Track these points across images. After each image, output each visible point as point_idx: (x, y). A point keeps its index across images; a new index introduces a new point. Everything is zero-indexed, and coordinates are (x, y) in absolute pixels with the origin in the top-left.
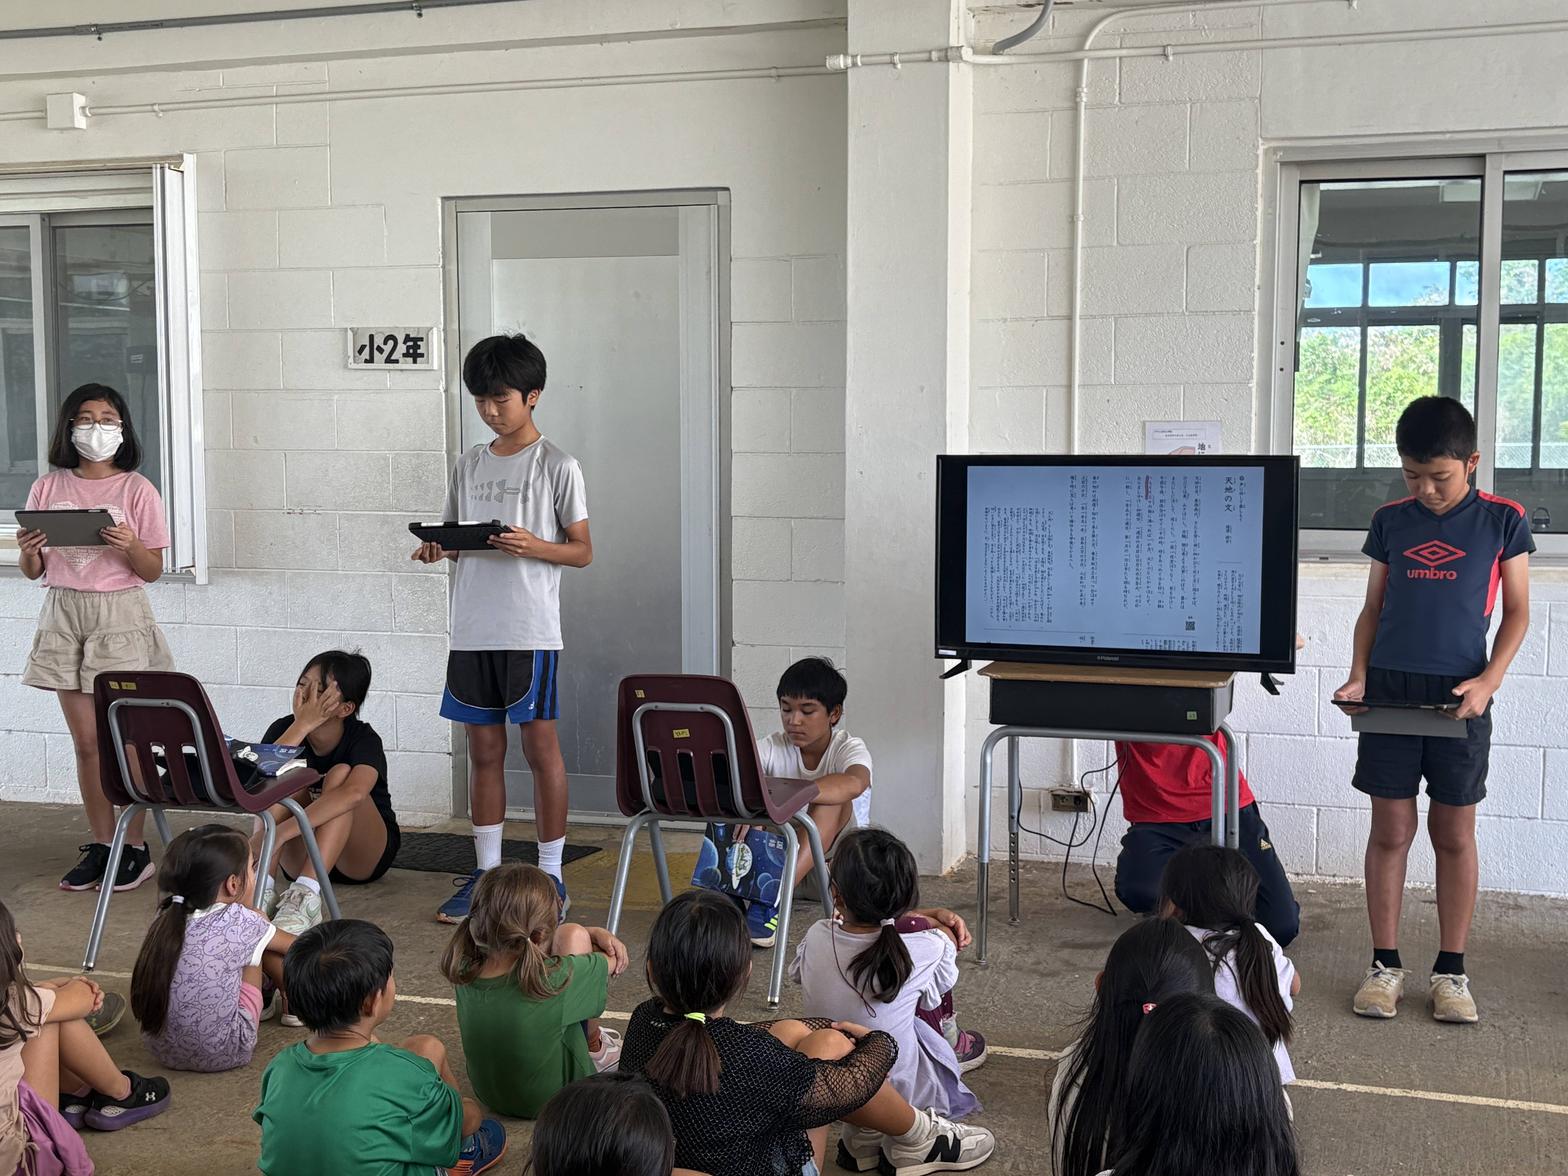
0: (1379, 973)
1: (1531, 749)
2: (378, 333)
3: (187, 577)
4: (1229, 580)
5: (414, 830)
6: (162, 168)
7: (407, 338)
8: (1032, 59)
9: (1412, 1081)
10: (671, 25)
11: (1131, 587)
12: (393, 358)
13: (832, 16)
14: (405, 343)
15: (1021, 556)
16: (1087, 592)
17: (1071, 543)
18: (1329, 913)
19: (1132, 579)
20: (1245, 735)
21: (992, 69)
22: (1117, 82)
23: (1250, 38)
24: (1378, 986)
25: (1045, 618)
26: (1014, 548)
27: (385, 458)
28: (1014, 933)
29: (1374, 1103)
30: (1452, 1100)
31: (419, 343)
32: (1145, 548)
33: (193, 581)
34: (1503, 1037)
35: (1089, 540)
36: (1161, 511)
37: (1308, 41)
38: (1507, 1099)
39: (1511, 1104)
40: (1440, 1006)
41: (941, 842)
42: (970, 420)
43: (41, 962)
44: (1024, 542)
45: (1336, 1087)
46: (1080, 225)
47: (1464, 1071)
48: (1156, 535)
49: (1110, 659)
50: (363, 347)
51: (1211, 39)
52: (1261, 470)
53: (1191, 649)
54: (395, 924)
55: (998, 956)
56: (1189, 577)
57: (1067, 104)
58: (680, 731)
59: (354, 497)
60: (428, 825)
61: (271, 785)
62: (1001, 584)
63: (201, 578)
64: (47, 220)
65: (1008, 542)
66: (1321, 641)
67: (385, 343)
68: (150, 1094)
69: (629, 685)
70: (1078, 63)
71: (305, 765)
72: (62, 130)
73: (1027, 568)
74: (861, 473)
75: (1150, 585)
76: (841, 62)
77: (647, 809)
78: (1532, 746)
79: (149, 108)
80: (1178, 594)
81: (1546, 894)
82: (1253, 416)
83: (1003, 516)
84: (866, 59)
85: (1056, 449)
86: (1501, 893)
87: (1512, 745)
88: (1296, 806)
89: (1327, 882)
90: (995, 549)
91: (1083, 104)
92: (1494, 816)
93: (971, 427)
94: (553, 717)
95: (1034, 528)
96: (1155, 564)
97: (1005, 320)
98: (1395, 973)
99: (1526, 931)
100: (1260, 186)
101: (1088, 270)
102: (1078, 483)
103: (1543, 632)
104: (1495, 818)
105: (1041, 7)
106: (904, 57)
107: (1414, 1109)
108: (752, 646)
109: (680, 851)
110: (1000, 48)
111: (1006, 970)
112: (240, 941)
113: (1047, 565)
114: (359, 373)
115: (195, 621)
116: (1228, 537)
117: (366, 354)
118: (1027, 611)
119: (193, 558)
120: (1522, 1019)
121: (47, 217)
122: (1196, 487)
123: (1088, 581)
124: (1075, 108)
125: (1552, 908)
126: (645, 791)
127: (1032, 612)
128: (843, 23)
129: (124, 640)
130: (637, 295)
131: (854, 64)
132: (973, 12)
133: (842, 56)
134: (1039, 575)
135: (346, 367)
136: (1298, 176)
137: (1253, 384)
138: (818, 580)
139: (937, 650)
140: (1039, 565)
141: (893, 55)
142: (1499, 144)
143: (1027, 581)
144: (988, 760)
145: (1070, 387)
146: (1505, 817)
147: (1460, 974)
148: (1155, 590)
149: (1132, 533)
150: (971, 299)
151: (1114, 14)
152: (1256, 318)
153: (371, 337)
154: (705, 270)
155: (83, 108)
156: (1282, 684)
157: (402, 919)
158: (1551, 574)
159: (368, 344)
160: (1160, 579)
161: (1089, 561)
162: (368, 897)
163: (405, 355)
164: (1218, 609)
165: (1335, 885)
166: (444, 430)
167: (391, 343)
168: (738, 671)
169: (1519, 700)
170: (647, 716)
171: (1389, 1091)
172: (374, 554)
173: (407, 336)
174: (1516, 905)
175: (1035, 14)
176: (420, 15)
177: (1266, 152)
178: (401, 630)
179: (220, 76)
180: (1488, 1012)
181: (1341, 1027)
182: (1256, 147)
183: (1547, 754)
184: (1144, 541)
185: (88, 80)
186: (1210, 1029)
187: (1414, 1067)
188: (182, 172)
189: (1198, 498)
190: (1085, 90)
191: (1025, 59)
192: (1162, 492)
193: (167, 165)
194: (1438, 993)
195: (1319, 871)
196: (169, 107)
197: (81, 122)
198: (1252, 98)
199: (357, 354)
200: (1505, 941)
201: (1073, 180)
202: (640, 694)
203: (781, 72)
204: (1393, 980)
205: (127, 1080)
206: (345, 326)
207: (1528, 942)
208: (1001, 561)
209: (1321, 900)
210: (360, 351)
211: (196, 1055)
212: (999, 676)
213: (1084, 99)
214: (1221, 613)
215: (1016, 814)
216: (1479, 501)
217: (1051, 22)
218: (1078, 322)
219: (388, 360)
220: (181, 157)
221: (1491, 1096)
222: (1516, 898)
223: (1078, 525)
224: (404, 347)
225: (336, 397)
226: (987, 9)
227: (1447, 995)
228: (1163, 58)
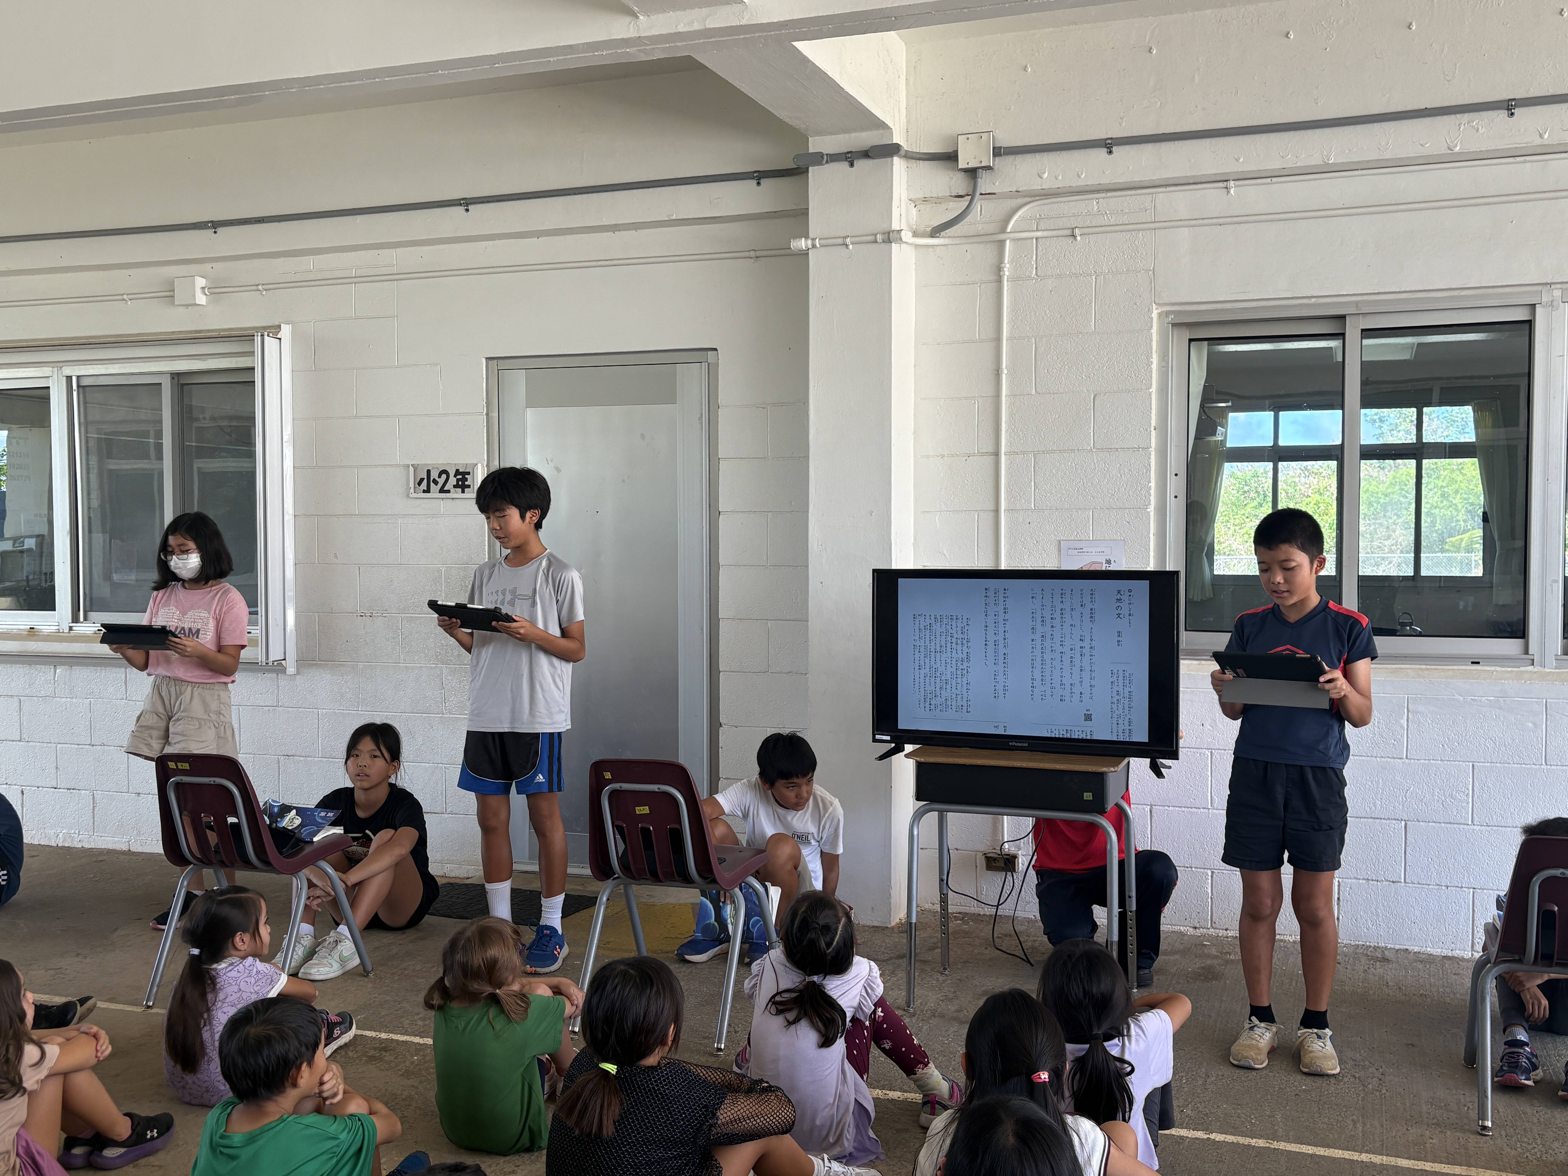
0: (1254, 1026)
1: (1394, 822)
2: (433, 468)
3: (278, 668)
4: (1121, 678)
5: (457, 881)
6: (262, 336)
7: (457, 472)
8: (964, 240)
9: (1276, 1131)
10: (668, 216)
11: (1038, 683)
12: (445, 489)
13: (798, 207)
14: (455, 476)
15: (944, 655)
16: (1000, 687)
17: (986, 645)
18: (1219, 965)
19: (1037, 675)
20: (1149, 807)
21: (931, 249)
22: (1034, 259)
23: (1144, 221)
24: (1253, 1039)
25: (965, 708)
26: (938, 649)
27: (439, 571)
28: (944, 981)
29: (1239, 1154)
30: (1310, 1152)
31: (466, 476)
32: (1048, 650)
33: (283, 670)
34: (1361, 1088)
35: (1001, 642)
36: (1062, 618)
37: (1192, 222)
38: (1361, 1152)
39: (1365, 1157)
40: (1306, 1059)
41: (889, 896)
42: (915, 539)
43: (111, 1000)
44: (946, 644)
45: (1206, 1136)
46: (1004, 376)
47: (1323, 1123)
48: (1057, 640)
49: (1020, 745)
50: (422, 480)
51: (1112, 222)
52: (1146, 584)
53: (1089, 738)
54: (418, 967)
55: (926, 1004)
56: (1086, 675)
57: (993, 277)
58: (641, 808)
59: (414, 602)
60: (470, 876)
61: (308, 849)
62: (928, 678)
63: (291, 670)
64: (176, 378)
65: (933, 644)
66: (1212, 727)
67: (440, 477)
68: (152, 1131)
69: (598, 767)
70: (1002, 243)
71: (342, 832)
72: (187, 306)
73: (949, 666)
74: (822, 583)
75: (1053, 681)
76: (803, 244)
77: (616, 876)
78: (1395, 819)
79: (254, 288)
80: (1077, 690)
81: (1410, 948)
82: (1151, 536)
83: (928, 621)
84: (822, 242)
85: (985, 564)
86: (1370, 946)
87: (1378, 818)
88: (1193, 869)
89: (1220, 935)
90: (922, 650)
91: (1006, 277)
92: (1363, 879)
93: (916, 545)
94: (560, 790)
95: (954, 632)
96: (1057, 664)
97: (943, 456)
98: (1269, 1027)
99: (1390, 983)
100: (1154, 344)
101: (1011, 415)
102: (991, 594)
103: (1402, 721)
104: (1364, 881)
105: (970, 197)
106: (854, 239)
107: (1275, 1161)
108: (736, 727)
109: (673, 902)
110: (936, 232)
111: (930, 1018)
112: (252, 991)
113: (966, 664)
114: (418, 502)
115: (287, 704)
116: (1119, 641)
117: (424, 485)
118: (949, 703)
119: (285, 653)
120: (1381, 1070)
121: (176, 376)
122: (1091, 598)
123: (1000, 678)
124: (999, 281)
125: (1416, 961)
126: (614, 860)
127: (954, 703)
128: (805, 213)
129: (197, 724)
130: (643, 436)
131: (814, 246)
132: (914, 202)
133: (803, 239)
134: (959, 672)
135: (408, 496)
136: (1187, 335)
137: (1151, 509)
138: (790, 672)
139: (874, 735)
140: (959, 664)
141: (846, 237)
142: (1357, 307)
143: (949, 677)
144: (916, 833)
145: (997, 511)
146: (1372, 880)
147: (1324, 1029)
148: (1058, 686)
149: (1038, 637)
150: (915, 438)
151: (1029, 202)
152: (1153, 454)
153: (429, 472)
154: (699, 415)
155: (203, 288)
156: (1170, 767)
157: (425, 963)
158: (1409, 671)
159: (426, 478)
160: (1062, 676)
161: (1001, 661)
162: (401, 942)
163: (455, 486)
164: (1112, 703)
165: (1227, 937)
166: (487, 547)
167: (444, 476)
168: (724, 749)
169: (1383, 779)
170: (613, 794)
171: (1253, 1142)
172: (429, 650)
173: (457, 470)
174: (1383, 958)
175: (963, 203)
176: (467, 210)
177: (1160, 315)
178: (450, 713)
179: (310, 262)
180: (1351, 1063)
181: (1218, 1076)
182: (1150, 311)
183: (1408, 826)
184: (1048, 643)
185: (208, 266)
186: (1011, 1140)
187: (1279, 1117)
188: (280, 339)
189: (1093, 607)
190: (1007, 265)
191: (957, 241)
192: (1062, 602)
193: (266, 333)
194: (1304, 1046)
195: (1214, 925)
196: (271, 287)
197: (201, 299)
198: (1148, 270)
199: (417, 486)
200: (1371, 992)
201: (998, 339)
202: (608, 775)
203: (759, 254)
204: (1267, 1034)
205: (128, 1122)
206: (408, 463)
207: (1391, 994)
208: (927, 661)
209: (1214, 951)
210: (420, 484)
211: (208, 1091)
212: (922, 760)
213: (1007, 273)
214: (1115, 706)
215: (945, 877)
216: (1328, 610)
217: (979, 210)
218: (1003, 458)
219: (442, 491)
220: (279, 326)
221: (1347, 1149)
222: (1383, 951)
223: (991, 631)
224: (455, 479)
225: (400, 520)
226: (925, 200)
227: (1310, 1049)
228: (1072, 239)
